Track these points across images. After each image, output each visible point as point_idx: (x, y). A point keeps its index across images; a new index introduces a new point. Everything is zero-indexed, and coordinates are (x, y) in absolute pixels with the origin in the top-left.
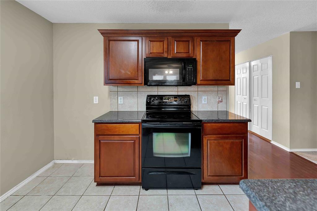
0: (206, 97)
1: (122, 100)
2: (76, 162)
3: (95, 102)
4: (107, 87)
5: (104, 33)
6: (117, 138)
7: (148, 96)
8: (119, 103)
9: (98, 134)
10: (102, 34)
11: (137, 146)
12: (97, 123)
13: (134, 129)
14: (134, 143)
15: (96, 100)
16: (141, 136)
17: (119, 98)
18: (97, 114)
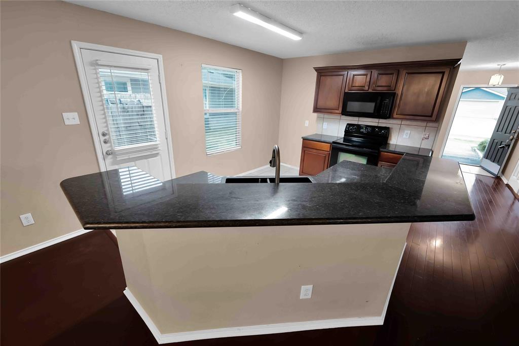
0: (409, 132)
1: (326, 126)
2: (289, 166)
3: (306, 125)
4: (316, 114)
5: (317, 69)
6: (314, 151)
7: (348, 124)
8: (324, 127)
9: (305, 147)
10: (316, 70)
11: (327, 159)
12: (304, 139)
13: (327, 147)
14: (325, 157)
15: (307, 123)
16: (330, 152)
17: (324, 123)
18: (307, 134)
